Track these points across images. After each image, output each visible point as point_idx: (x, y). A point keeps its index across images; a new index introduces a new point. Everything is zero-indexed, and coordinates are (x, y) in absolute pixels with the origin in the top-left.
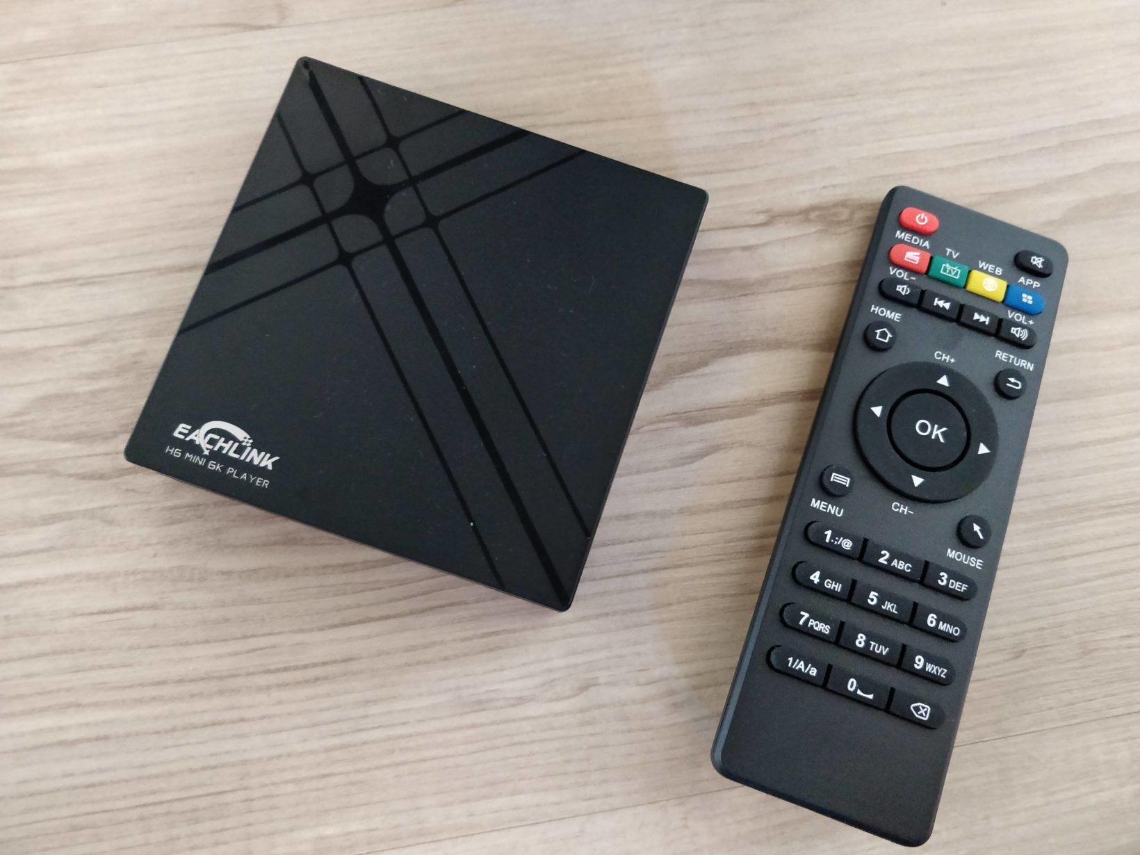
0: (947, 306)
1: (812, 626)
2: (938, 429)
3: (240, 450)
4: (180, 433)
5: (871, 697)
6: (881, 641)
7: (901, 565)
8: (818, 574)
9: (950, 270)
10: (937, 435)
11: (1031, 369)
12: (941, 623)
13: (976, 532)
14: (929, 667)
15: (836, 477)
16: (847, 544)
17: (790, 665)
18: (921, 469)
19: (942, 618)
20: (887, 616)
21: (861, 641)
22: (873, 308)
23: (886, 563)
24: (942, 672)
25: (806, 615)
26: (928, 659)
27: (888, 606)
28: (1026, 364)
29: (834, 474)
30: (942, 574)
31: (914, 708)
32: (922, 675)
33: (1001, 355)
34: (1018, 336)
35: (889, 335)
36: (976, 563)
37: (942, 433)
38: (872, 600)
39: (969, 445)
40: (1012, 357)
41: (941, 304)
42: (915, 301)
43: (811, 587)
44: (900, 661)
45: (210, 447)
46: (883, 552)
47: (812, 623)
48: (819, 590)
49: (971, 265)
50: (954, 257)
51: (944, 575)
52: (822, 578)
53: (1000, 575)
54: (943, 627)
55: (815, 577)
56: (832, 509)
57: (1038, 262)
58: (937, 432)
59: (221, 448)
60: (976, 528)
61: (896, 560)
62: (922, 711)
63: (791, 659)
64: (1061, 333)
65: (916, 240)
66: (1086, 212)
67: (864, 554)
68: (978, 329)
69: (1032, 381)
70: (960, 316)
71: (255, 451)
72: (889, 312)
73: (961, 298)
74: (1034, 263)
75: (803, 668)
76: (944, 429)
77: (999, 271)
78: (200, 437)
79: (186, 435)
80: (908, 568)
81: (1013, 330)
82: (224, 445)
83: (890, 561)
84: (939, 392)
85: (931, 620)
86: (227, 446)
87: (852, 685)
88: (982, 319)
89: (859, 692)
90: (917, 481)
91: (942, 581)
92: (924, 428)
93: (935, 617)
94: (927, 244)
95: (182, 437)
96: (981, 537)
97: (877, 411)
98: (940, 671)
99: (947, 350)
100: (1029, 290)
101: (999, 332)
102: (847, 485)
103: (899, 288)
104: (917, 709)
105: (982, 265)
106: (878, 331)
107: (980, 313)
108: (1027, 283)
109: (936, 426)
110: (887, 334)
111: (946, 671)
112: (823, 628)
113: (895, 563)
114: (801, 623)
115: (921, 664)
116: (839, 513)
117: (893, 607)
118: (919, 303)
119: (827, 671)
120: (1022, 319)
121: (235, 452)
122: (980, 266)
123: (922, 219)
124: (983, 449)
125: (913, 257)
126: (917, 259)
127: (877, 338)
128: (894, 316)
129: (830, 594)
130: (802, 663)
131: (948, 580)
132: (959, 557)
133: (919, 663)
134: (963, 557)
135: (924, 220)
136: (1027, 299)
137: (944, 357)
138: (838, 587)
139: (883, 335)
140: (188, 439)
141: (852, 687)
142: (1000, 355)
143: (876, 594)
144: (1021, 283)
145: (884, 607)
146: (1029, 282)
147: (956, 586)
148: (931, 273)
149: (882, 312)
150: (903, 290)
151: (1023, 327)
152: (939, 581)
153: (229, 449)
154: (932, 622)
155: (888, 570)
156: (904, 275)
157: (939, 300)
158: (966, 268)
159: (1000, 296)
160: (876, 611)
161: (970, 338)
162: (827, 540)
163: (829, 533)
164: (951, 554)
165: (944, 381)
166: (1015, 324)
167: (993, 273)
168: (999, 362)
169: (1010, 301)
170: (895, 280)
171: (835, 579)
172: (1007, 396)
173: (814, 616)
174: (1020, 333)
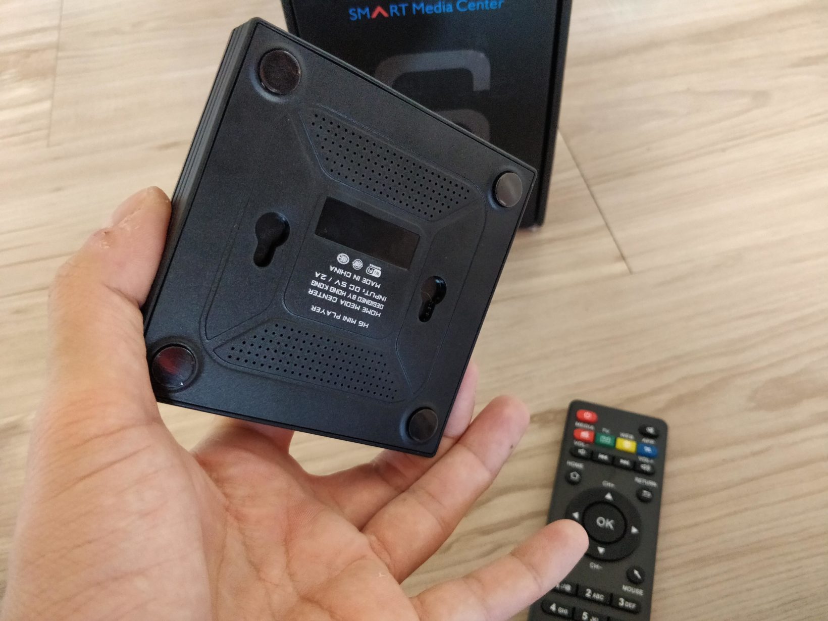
0: (606, 458)
2: (609, 522)
8: (553, 604)
9: (606, 440)
11: (656, 486)
13: (637, 575)
16: (567, 587)
18: (603, 544)
22: (569, 463)
23: (590, 596)
27: (594, 619)
28: (652, 484)
33: (639, 480)
35: (578, 475)
36: (639, 592)
37: (611, 523)
38: (584, 617)
39: (627, 529)
40: (644, 480)
41: (603, 457)
42: (589, 456)
43: (551, 613)
46: (587, 590)
48: (555, 614)
49: (615, 435)
50: (607, 432)
51: (622, 600)
52: (557, 608)
53: (655, 597)
55: (552, 607)
57: (651, 430)
58: (609, 524)
60: (636, 572)
61: (595, 594)
64: (671, 467)
65: (586, 426)
66: (678, 402)
67: (578, 592)
68: (624, 468)
69: (657, 493)
70: (614, 462)
72: (576, 464)
73: (614, 453)
74: (649, 431)
76: (612, 521)
77: (632, 437)
80: (602, 597)
81: (643, 466)
83: (591, 594)
84: (607, 502)
88: (625, 462)
90: (601, 550)
92: (601, 521)
94: (592, 427)
96: (640, 578)
97: (576, 516)
99: (609, 480)
100: (648, 445)
101: (635, 468)
103: (579, 451)
105: (622, 435)
106: (572, 474)
107: (624, 459)
108: (647, 441)
109: (608, 520)
110: (576, 475)
113: (594, 596)
118: (591, 457)
120: (646, 460)
123: (588, 415)
124: (634, 530)
125: (585, 435)
126: (588, 435)
127: (572, 477)
128: (579, 466)
129: (562, 617)
131: (625, 602)
132: (630, 589)
134: (632, 590)
136: (648, 450)
138: (566, 612)
139: (574, 475)
142: (637, 480)
143: (587, 613)
144: (644, 442)
147: (631, 606)
148: (596, 442)
149: (573, 464)
150: (582, 452)
151: (646, 463)
155: (592, 600)
156: (582, 444)
157: (601, 455)
158: (614, 438)
159: (633, 450)
161: (619, 472)
164: (625, 588)
165: (609, 496)
166: (643, 463)
167: (629, 439)
168: (637, 484)
169: (640, 452)
170: (578, 448)
171: (564, 607)
172: (644, 501)
174: (646, 468)
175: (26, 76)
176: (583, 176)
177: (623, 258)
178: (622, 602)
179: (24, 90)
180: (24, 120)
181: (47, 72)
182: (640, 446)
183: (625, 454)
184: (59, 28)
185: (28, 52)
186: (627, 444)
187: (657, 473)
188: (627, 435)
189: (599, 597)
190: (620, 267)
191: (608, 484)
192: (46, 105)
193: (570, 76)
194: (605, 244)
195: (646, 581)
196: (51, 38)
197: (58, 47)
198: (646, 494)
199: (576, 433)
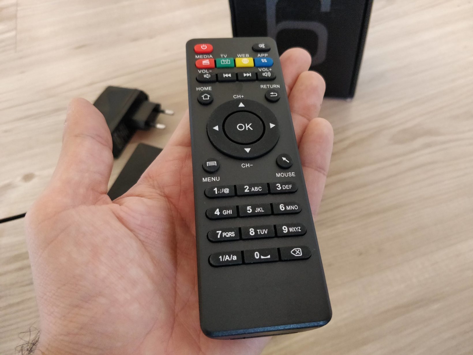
0: (230, 75)
1: (225, 236)
2: (248, 125)
5: (269, 257)
6: (262, 228)
7: (256, 189)
8: (218, 210)
9: (225, 61)
10: (248, 128)
11: (279, 87)
12: (287, 207)
13: (285, 160)
14: (291, 230)
15: (209, 164)
16: (227, 191)
17: (221, 260)
18: (247, 145)
19: (286, 204)
20: (260, 215)
21: (252, 232)
22: (197, 89)
23: (248, 191)
24: (298, 229)
25: (220, 232)
26: (289, 226)
27: (258, 210)
28: (276, 86)
29: (207, 163)
30: (277, 185)
31: (293, 252)
32: (289, 235)
34: (267, 76)
35: (209, 96)
36: (292, 174)
37: (250, 126)
38: (249, 210)
39: (265, 126)
40: (268, 85)
41: (227, 75)
42: (215, 79)
43: (217, 218)
44: (276, 233)
46: (245, 187)
47: (224, 234)
48: (222, 218)
49: (233, 56)
50: (225, 57)
51: (279, 185)
52: (221, 211)
54: (289, 208)
55: (217, 212)
56: (214, 179)
58: (248, 126)
60: (284, 159)
61: (253, 188)
62: (298, 252)
63: (221, 257)
65: (206, 56)
67: (237, 192)
68: (248, 80)
69: (282, 92)
70: (237, 78)
72: (205, 88)
73: (236, 71)
74: (261, 47)
75: (228, 258)
76: (251, 124)
77: (247, 55)
80: (260, 189)
81: (264, 74)
83: (250, 189)
84: (242, 110)
85: (282, 207)
87: (257, 255)
88: (248, 75)
89: (262, 257)
90: (248, 150)
91: (279, 188)
92: (241, 127)
93: (283, 205)
94: (211, 56)
96: (288, 162)
97: (216, 128)
98: (297, 229)
99: (238, 93)
101: (258, 78)
102: (216, 165)
103: (205, 76)
104: (295, 252)
105: (239, 55)
106: (203, 96)
108: (262, 56)
109: (246, 124)
110: (207, 96)
111: (300, 227)
112: (231, 234)
113: (253, 189)
114: (219, 237)
115: (287, 229)
116: (218, 179)
117: (261, 209)
119: (242, 255)
120: (266, 69)
122: (239, 57)
124: (272, 126)
125: (206, 62)
126: (209, 62)
127: (204, 99)
128: (209, 88)
129: (228, 217)
130: (227, 256)
131: (281, 186)
132: (282, 175)
133: (285, 230)
134: (284, 174)
135: (205, 47)
136: (264, 61)
137: (238, 97)
138: (230, 212)
139: (206, 97)
141: (257, 256)
142: (263, 87)
143: (250, 207)
144: (259, 57)
145: (256, 212)
146: (262, 55)
147: (286, 187)
148: (217, 66)
149: (202, 89)
150: (207, 76)
152: (278, 189)
154: (282, 208)
155: (252, 194)
156: (206, 71)
157: (225, 74)
158: (233, 59)
159: (252, 65)
160: (254, 215)
161: (245, 86)
162: (216, 193)
163: (216, 189)
164: (278, 175)
165: (241, 105)
166: (262, 72)
167: (246, 57)
168: (264, 89)
169: (258, 64)
170: (202, 74)
171: (227, 209)
172: (273, 101)
173: (224, 231)
174: (267, 74)
182: (256, 60)
183: (246, 69)
187: (277, 78)
188: (242, 55)
195: (295, 164)
198: (273, 95)
199: (197, 63)
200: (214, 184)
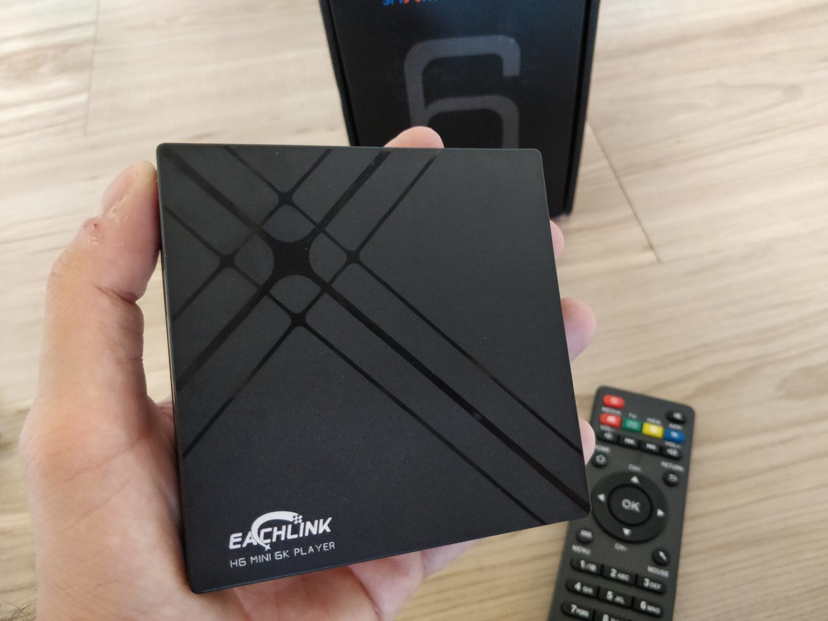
0: (632, 442)
3: (296, 529)
4: (235, 544)
6: (617, 618)
8: (580, 584)
9: (632, 424)
11: (683, 470)
12: (648, 606)
13: (661, 557)
15: (584, 533)
16: (593, 568)
18: (628, 526)
19: (649, 603)
20: (618, 605)
23: (615, 576)
25: (575, 607)
27: (619, 599)
28: (679, 468)
29: (582, 531)
33: (665, 464)
34: (672, 454)
35: (604, 459)
36: (665, 573)
38: (610, 596)
39: (653, 511)
40: (670, 465)
41: (629, 441)
42: (615, 441)
43: (575, 592)
45: (269, 541)
46: (613, 570)
47: (578, 611)
48: (581, 594)
49: (642, 420)
50: (633, 417)
51: (647, 580)
52: (582, 586)
53: (680, 581)
54: (651, 609)
56: (584, 550)
57: (678, 416)
58: (635, 506)
59: (279, 537)
60: (662, 554)
61: (620, 574)
64: (697, 453)
65: (613, 411)
67: (603, 572)
68: (651, 452)
69: (684, 477)
70: (640, 446)
71: (309, 524)
72: (604, 448)
73: (640, 438)
74: (676, 417)
76: (638, 504)
77: (658, 422)
78: (255, 537)
79: (241, 543)
80: (627, 577)
81: (669, 451)
82: (279, 533)
83: (616, 574)
84: (634, 486)
85: (643, 605)
86: (282, 533)
88: (651, 447)
90: (627, 532)
92: (627, 505)
93: (645, 603)
94: (618, 412)
95: (238, 546)
96: (665, 559)
97: (602, 497)
99: (636, 464)
100: (675, 430)
101: (661, 453)
102: (591, 537)
105: (649, 420)
106: (598, 458)
107: (651, 443)
109: (633, 503)
112: (584, 613)
113: (619, 576)
114: (572, 611)
116: (587, 552)
117: (621, 600)
118: (617, 442)
120: (673, 445)
121: (292, 534)
123: (614, 401)
124: (660, 513)
125: (612, 419)
126: (614, 420)
127: (598, 461)
128: (606, 449)
129: (587, 596)
131: (650, 582)
132: (654, 570)
134: (657, 571)
136: (674, 435)
138: (590, 591)
139: (601, 459)
140: (245, 545)
143: (612, 592)
144: (671, 428)
145: (616, 600)
146: (675, 426)
147: (656, 586)
148: (622, 427)
149: (600, 448)
150: (608, 436)
151: (673, 448)
152: (645, 584)
153: (286, 534)
154: (643, 607)
155: (616, 580)
156: (608, 429)
157: (627, 439)
158: (640, 423)
159: (660, 435)
160: (613, 603)
161: (646, 457)
162: (582, 566)
163: (583, 562)
164: (651, 569)
165: (635, 480)
166: (669, 448)
167: (655, 424)
168: (664, 468)
169: (667, 437)
170: (604, 432)
171: (589, 586)
172: (671, 484)
173: (579, 607)
174: (673, 452)
175: (63, 69)
176: (611, 166)
177: (651, 247)
178: (647, 583)
179: (62, 83)
180: (61, 112)
181: (85, 66)
182: (667, 430)
183: (652, 439)
184: (95, 23)
185: (66, 47)
186: (654, 429)
187: (683, 458)
188: (653, 420)
189: (623, 577)
190: (649, 256)
191: (634, 468)
192: (83, 98)
193: (599, 70)
194: (634, 233)
195: (671, 563)
196: (88, 33)
197: (94, 41)
198: (673, 478)
199: (602, 418)
200: (581, 556)
